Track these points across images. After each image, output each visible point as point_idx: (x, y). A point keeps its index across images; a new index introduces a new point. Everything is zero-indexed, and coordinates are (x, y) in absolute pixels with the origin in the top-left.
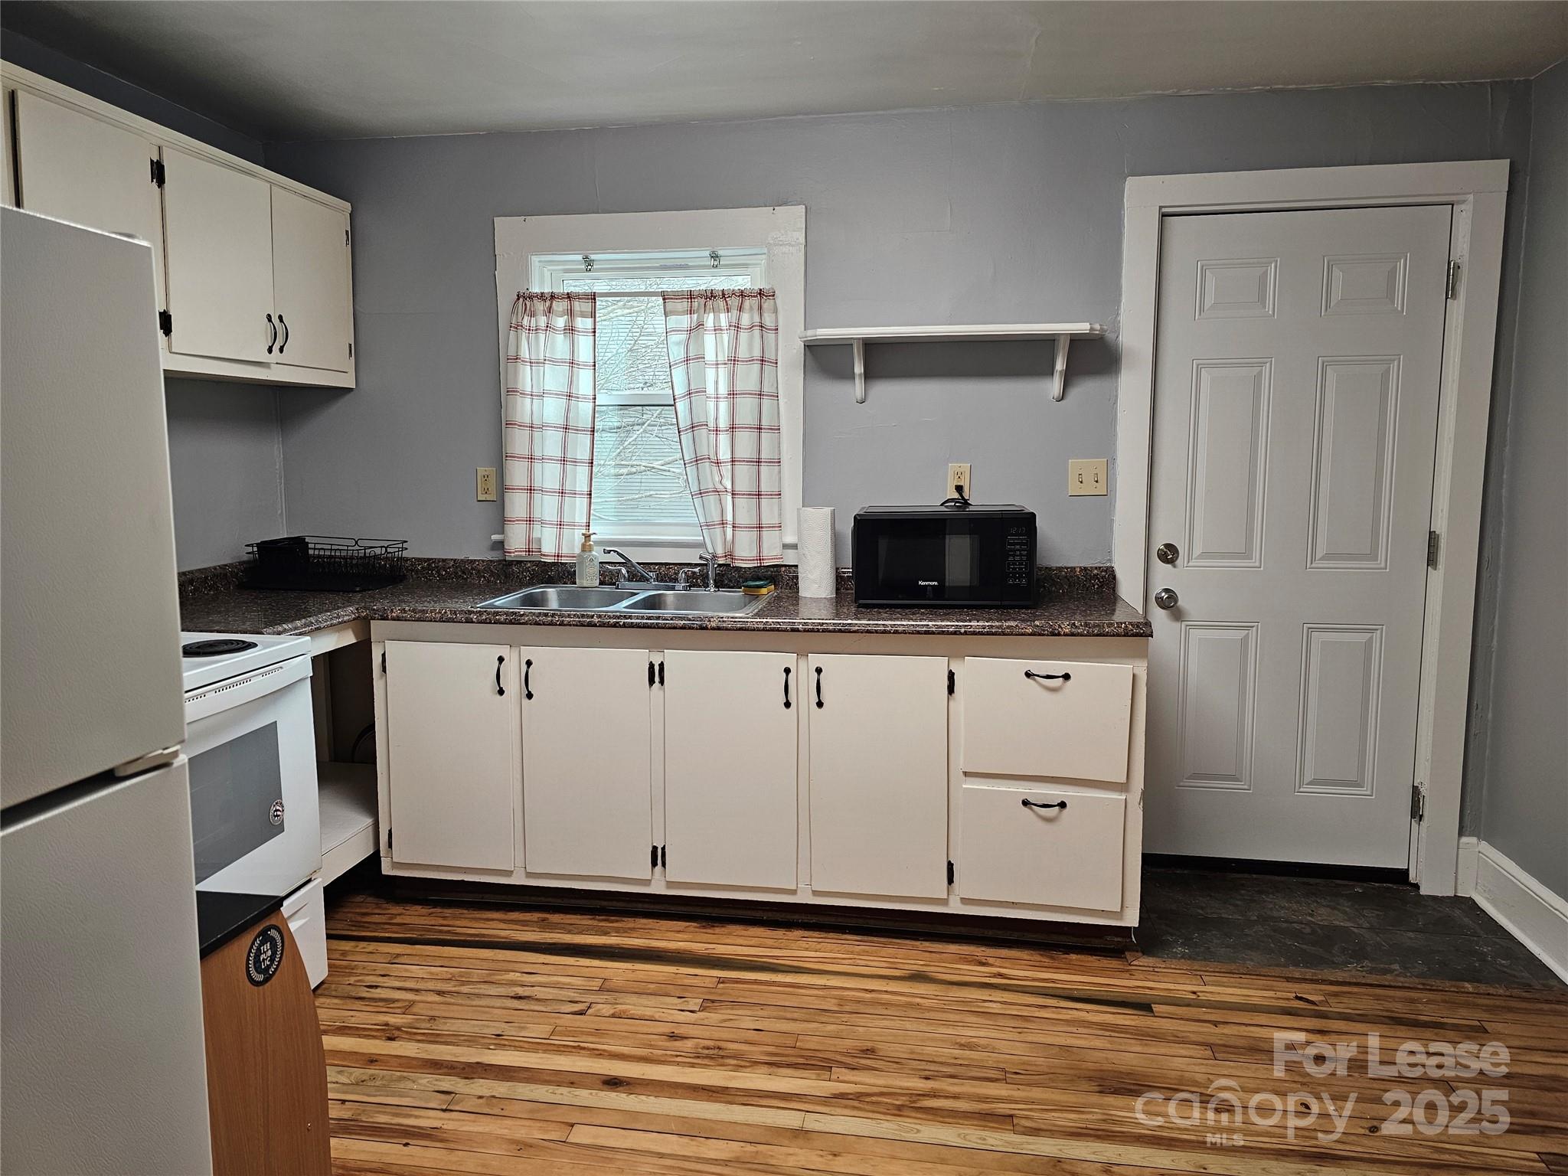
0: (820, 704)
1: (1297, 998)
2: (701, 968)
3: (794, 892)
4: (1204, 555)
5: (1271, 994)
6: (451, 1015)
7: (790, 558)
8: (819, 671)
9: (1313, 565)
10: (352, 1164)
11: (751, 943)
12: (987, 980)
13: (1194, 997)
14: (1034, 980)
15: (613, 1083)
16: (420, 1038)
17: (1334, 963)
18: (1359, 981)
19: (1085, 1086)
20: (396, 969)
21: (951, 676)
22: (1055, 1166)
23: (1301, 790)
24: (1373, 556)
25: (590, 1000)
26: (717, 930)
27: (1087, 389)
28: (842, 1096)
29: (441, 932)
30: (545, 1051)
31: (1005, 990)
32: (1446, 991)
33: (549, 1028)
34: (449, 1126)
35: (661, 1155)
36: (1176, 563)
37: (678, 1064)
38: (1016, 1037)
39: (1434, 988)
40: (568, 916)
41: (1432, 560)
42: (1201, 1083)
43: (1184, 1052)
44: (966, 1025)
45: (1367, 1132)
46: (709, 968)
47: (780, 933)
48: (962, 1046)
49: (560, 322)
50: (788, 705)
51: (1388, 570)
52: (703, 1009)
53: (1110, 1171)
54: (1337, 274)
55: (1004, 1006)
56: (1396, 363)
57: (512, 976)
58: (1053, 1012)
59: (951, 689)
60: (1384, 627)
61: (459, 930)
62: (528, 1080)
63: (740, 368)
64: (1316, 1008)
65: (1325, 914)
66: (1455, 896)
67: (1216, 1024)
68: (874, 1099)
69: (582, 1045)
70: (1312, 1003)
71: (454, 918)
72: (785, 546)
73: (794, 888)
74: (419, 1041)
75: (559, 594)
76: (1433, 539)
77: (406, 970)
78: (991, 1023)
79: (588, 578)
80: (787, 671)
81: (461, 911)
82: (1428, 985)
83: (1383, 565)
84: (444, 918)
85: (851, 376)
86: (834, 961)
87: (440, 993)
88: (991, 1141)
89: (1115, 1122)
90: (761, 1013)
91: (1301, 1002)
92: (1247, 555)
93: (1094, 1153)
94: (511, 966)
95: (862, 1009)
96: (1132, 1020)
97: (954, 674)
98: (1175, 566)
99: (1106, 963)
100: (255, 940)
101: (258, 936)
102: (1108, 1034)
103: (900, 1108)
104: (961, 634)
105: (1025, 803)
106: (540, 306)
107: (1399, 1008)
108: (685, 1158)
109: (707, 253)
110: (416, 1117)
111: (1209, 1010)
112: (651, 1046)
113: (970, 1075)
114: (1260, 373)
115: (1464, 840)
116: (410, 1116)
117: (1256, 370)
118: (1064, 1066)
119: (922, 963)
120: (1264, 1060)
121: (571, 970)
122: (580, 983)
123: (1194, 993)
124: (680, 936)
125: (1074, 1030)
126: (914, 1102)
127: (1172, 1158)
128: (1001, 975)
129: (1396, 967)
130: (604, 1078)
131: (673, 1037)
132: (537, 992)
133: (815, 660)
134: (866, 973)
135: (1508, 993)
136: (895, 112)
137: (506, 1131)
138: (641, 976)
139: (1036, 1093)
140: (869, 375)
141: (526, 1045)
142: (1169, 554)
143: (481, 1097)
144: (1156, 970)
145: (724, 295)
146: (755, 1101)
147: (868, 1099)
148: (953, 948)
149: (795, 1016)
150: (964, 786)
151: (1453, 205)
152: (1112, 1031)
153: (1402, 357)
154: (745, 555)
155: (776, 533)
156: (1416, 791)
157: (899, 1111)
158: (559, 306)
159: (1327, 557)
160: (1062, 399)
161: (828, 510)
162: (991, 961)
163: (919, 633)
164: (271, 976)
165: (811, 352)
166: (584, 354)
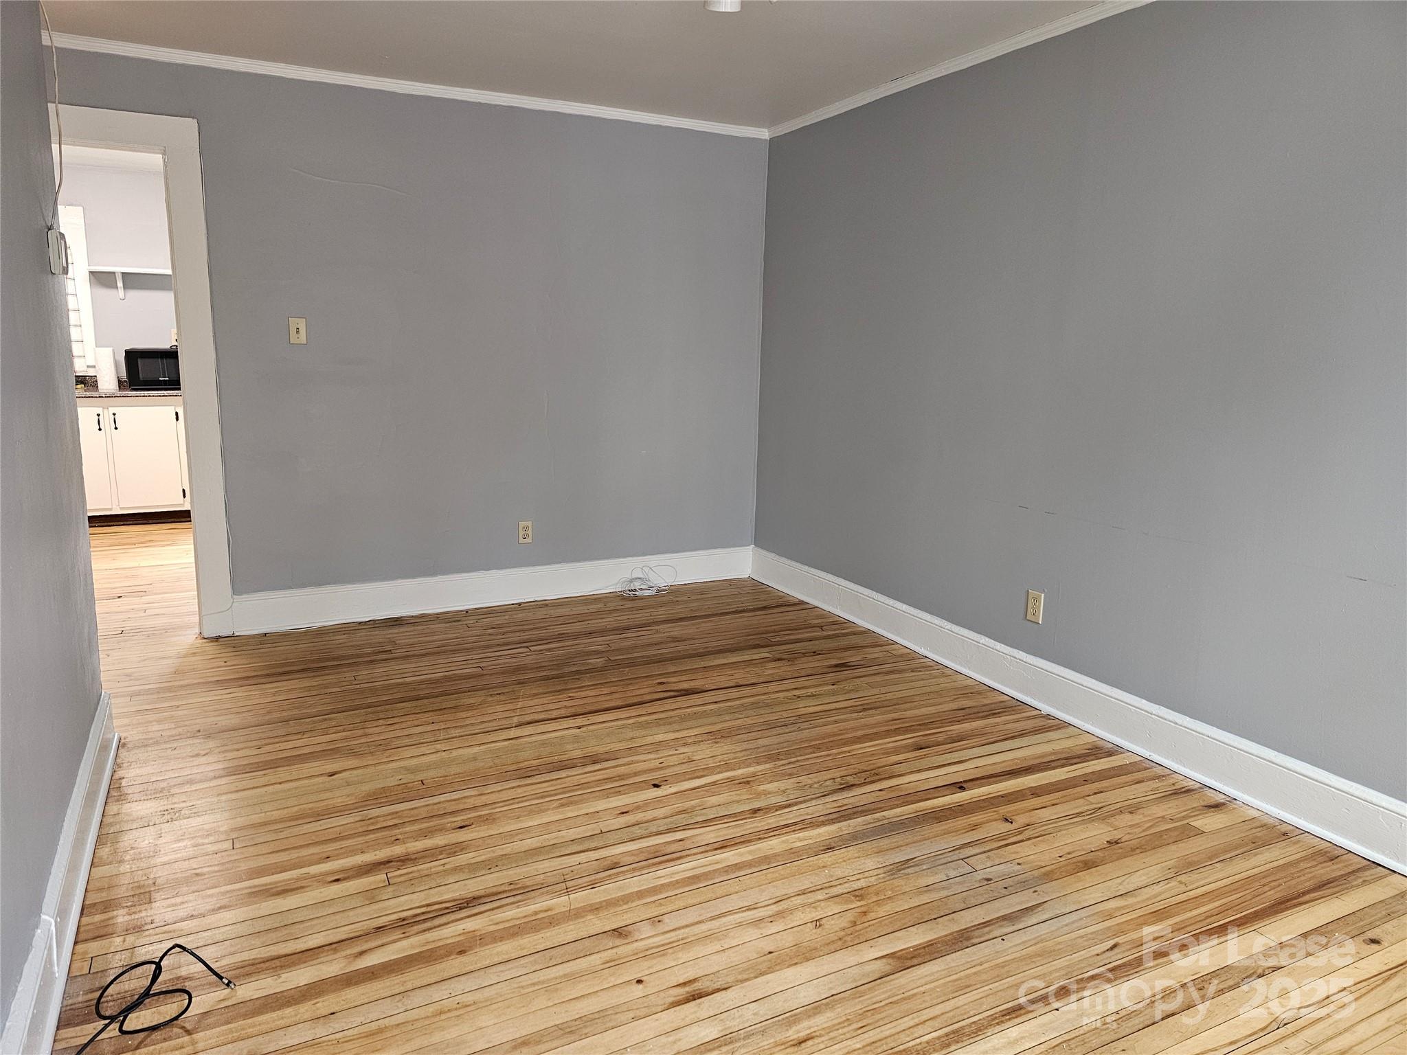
0: (116, 428)
3: (111, 509)
7: (91, 372)
8: (114, 414)
50: (100, 429)
72: (88, 367)
73: (110, 507)
80: (98, 415)
85: (117, 287)
133: (112, 410)
140: (125, 287)
155: (82, 360)
161: (111, 349)
163: (160, 396)
165: (93, 275)
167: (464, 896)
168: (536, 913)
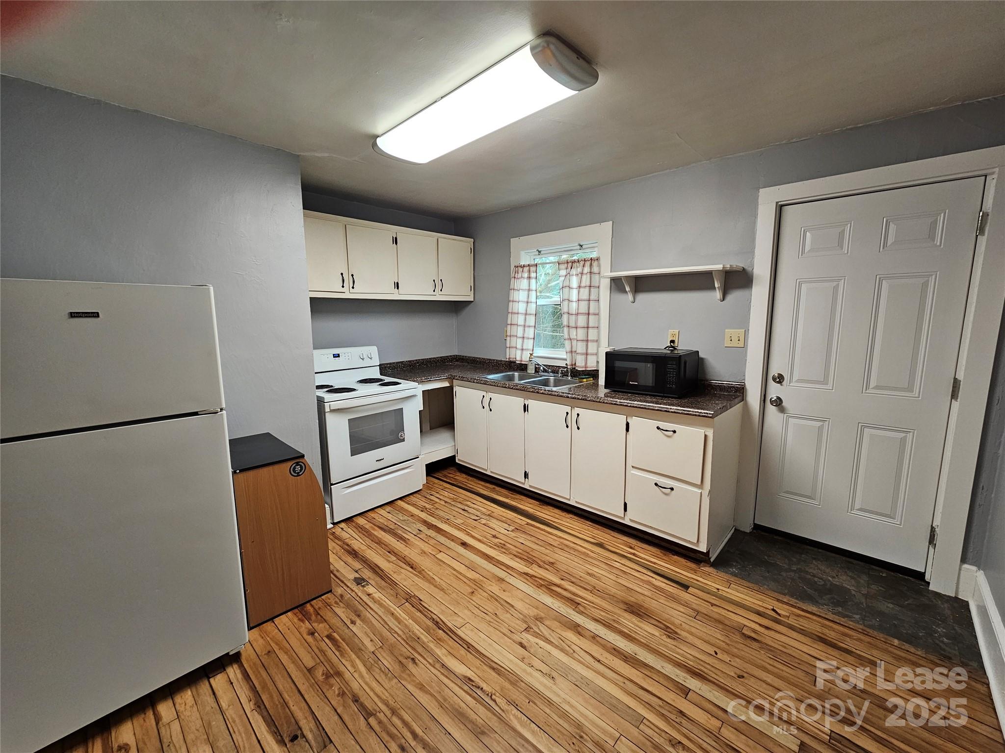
1: (773, 610)
2: (524, 517)
4: (799, 381)
5: (760, 603)
6: (442, 509)
9: (867, 392)
10: (382, 541)
11: (549, 514)
12: (626, 554)
13: (716, 591)
14: (647, 560)
15: (464, 544)
16: (428, 513)
17: (817, 602)
18: (821, 614)
19: (622, 606)
20: (442, 492)
21: (628, 424)
22: (575, 627)
23: (852, 512)
24: (910, 389)
25: (482, 517)
26: (544, 507)
27: (735, 296)
28: (527, 574)
29: (463, 484)
30: (455, 528)
31: (630, 560)
32: (877, 639)
33: (463, 522)
34: (412, 540)
35: (455, 570)
36: (783, 383)
37: (487, 545)
38: (614, 578)
39: (870, 634)
40: (502, 489)
41: (954, 395)
42: (676, 624)
43: (682, 610)
44: (598, 567)
45: (736, 676)
46: (528, 519)
47: (564, 514)
48: (589, 574)
49: (526, 275)
51: (920, 399)
52: (512, 531)
53: (595, 638)
54: (892, 227)
55: (622, 566)
56: (934, 277)
57: (469, 503)
58: (640, 575)
59: (627, 430)
60: (916, 431)
61: (469, 485)
62: (443, 535)
63: (582, 290)
64: (779, 618)
65: (844, 580)
66: (955, 597)
67: (713, 605)
68: (536, 579)
69: (467, 530)
70: (779, 615)
71: (471, 481)
74: (428, 514)
75: (519, 375)
76: (956, 384)
77: (444, 493)
78: (610, 570)
79: (531, 370)
80: (567, 413)
81: (474, 479)
82: (866, 631)
83: (917, 395)
84: (468, 480)
86: (573, 529)
87: (446, 502)
88: (561, 609)
89: (617, 622)
90: (530, 539)
91: (774, 613)
92: (825, 382)
93: (596, 629)
94: (470, 500)
95: (566, 549)
96: (673, 589)
97: (629, 423)
98: (782, 385)
99: (690, 564)
100: (293, 464)
101: (295, 463)
102: (655, 591)
103: (542, 585)
104: (628, 406)
105: (656, 484)
106: (521, 269)
107: (831, 635)
108: (460, 573)
109: (577, 245)
110: (407, 534)
111: (716, 599)
112: (485, 537)
113: (580, 584)
114: (838, 285)
115: (966, 566)
116: (406, 533)
117: (835, 284)
118: (622, 595)
119: (606, 540)
120: (719, 627)
121: (486, 507)
122: (485, 511)
123: (718, 589)
124: (529, 505)
125: (641, 584)
126: (549, 585)
127: (625, 644)
128: (634, 554)
129: (857, 617)
130: (463, 542)
131: (494, 536)
132: (470, 510)
134: (580, 537)
135: (924, 656)
136: (651, 175)
137: (423, 546)
138: (504, 515)
139: (598, 601)
140: (633, 292)
141: (452, 524)
142: (780, 379)
143: (426, 535)
144: (710, 574)
145: (578, 261)
146: (498, 565)
147: (534, 578)
148: (625, 538)
149: (540, 543)
150: (632, 472)
151: (986, 176)
152: (658, 590)
153: (938, 273)
154: (580, 365)
155: (594, 357)
156: (933, 530)
157: (540, 586)
158: (526, 269)
159: (877, 387)
160: (723, 300)
162: (636, 547)
163: (613, 404)
164: (300, 475)
165: (614, 281)
166: (533, 287)
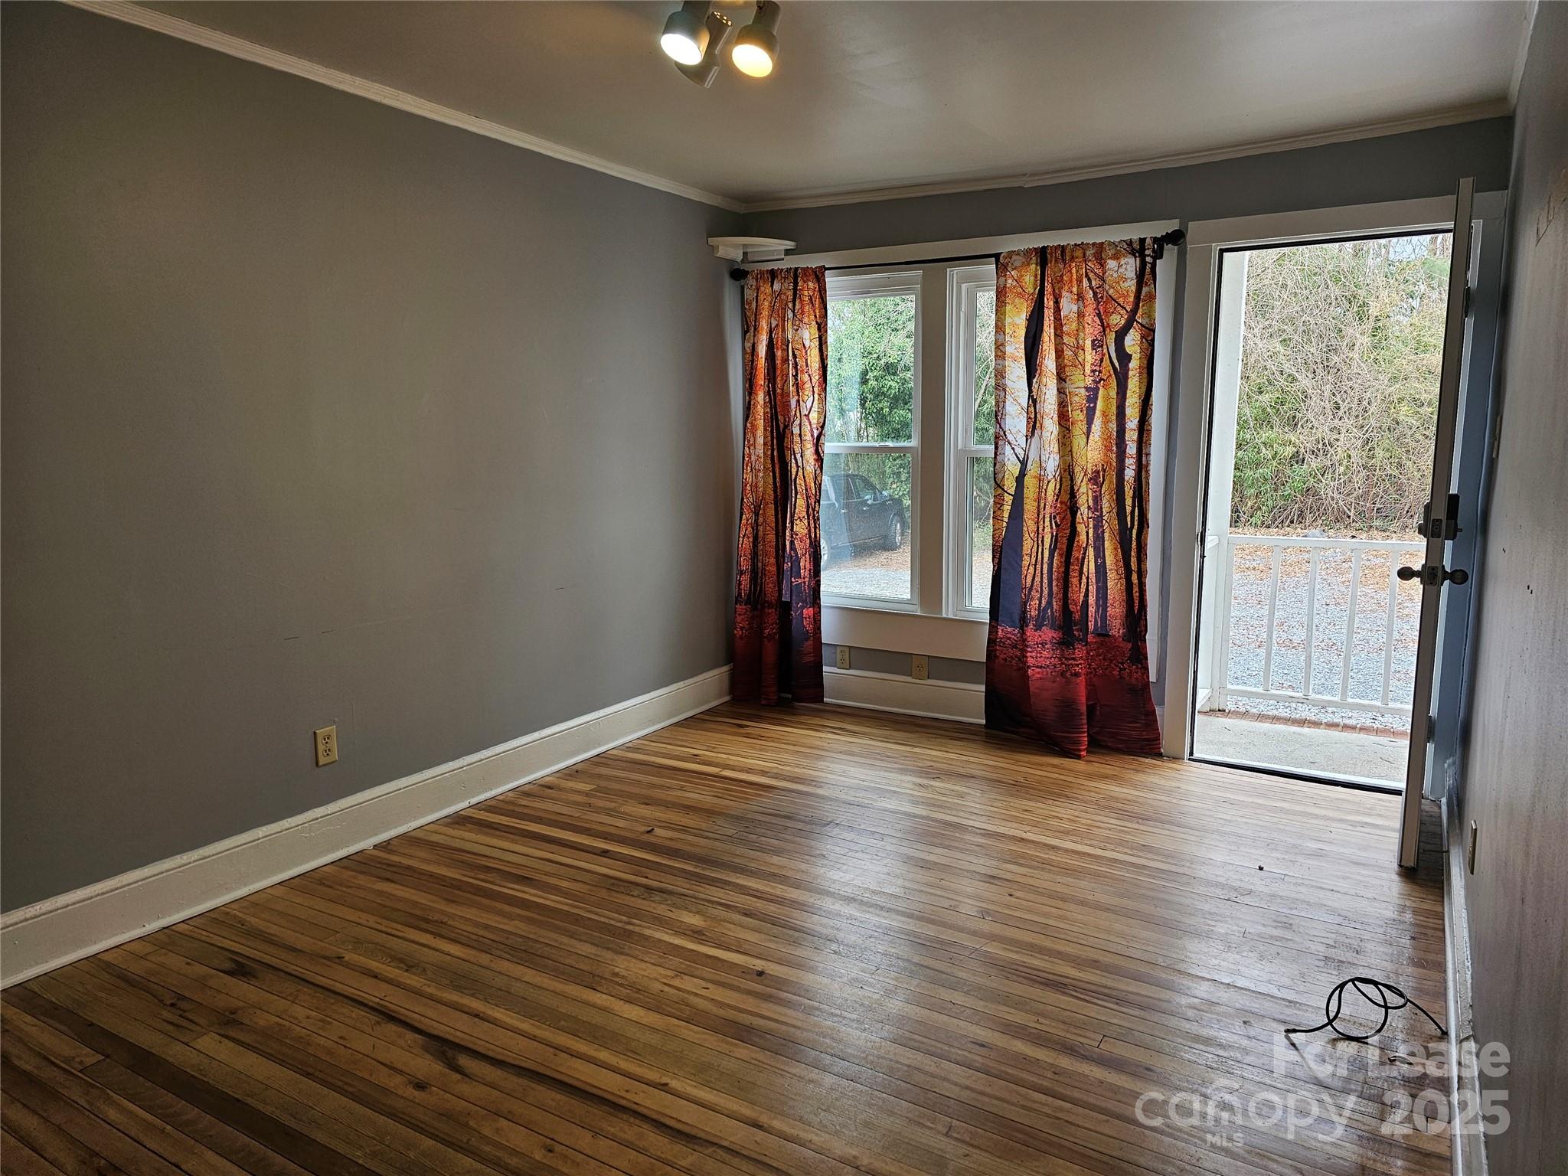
167: (1053, 991)
168: (1017, 952)
